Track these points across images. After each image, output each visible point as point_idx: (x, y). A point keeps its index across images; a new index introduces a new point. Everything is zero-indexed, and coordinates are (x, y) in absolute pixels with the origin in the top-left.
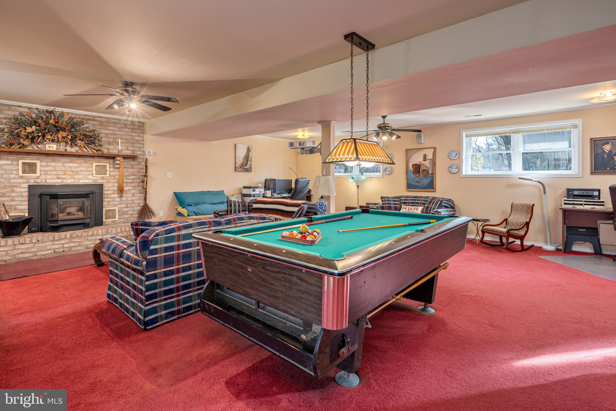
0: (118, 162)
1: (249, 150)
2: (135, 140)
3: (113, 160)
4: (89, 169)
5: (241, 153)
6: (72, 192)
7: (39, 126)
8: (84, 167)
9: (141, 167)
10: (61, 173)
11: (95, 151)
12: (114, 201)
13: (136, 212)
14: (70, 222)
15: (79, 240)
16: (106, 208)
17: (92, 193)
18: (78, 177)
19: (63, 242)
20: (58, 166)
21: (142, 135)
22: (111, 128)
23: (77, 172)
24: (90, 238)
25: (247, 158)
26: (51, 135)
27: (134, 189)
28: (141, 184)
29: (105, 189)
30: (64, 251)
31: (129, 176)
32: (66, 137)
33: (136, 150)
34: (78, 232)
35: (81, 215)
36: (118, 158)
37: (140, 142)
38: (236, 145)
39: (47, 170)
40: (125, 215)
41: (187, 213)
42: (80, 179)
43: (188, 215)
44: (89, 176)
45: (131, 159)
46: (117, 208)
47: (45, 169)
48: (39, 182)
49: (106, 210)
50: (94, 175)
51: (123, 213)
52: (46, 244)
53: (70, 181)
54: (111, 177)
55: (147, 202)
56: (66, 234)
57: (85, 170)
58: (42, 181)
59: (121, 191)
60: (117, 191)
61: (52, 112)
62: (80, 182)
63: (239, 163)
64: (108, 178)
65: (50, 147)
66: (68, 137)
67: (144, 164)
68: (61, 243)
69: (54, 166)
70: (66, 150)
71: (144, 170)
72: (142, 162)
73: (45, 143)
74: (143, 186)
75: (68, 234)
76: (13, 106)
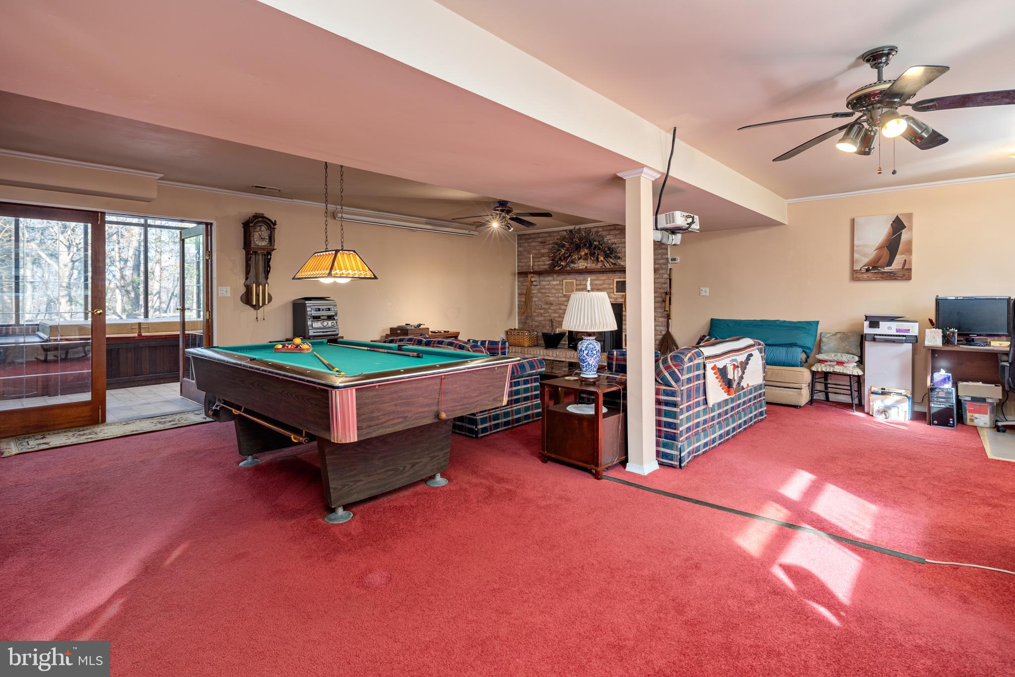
1: (898, 225)
4: (611, 286)
25: (892, 246)
28: (663, 305)
33: (657, 259)
38: (853, 221)
50: (615, 293)
57: (608, 287)
63: (864, 260)
65: (580, 265)
70: (592, 266)
71: (667, 285)
72: (665, 274)
76: (560, 231)
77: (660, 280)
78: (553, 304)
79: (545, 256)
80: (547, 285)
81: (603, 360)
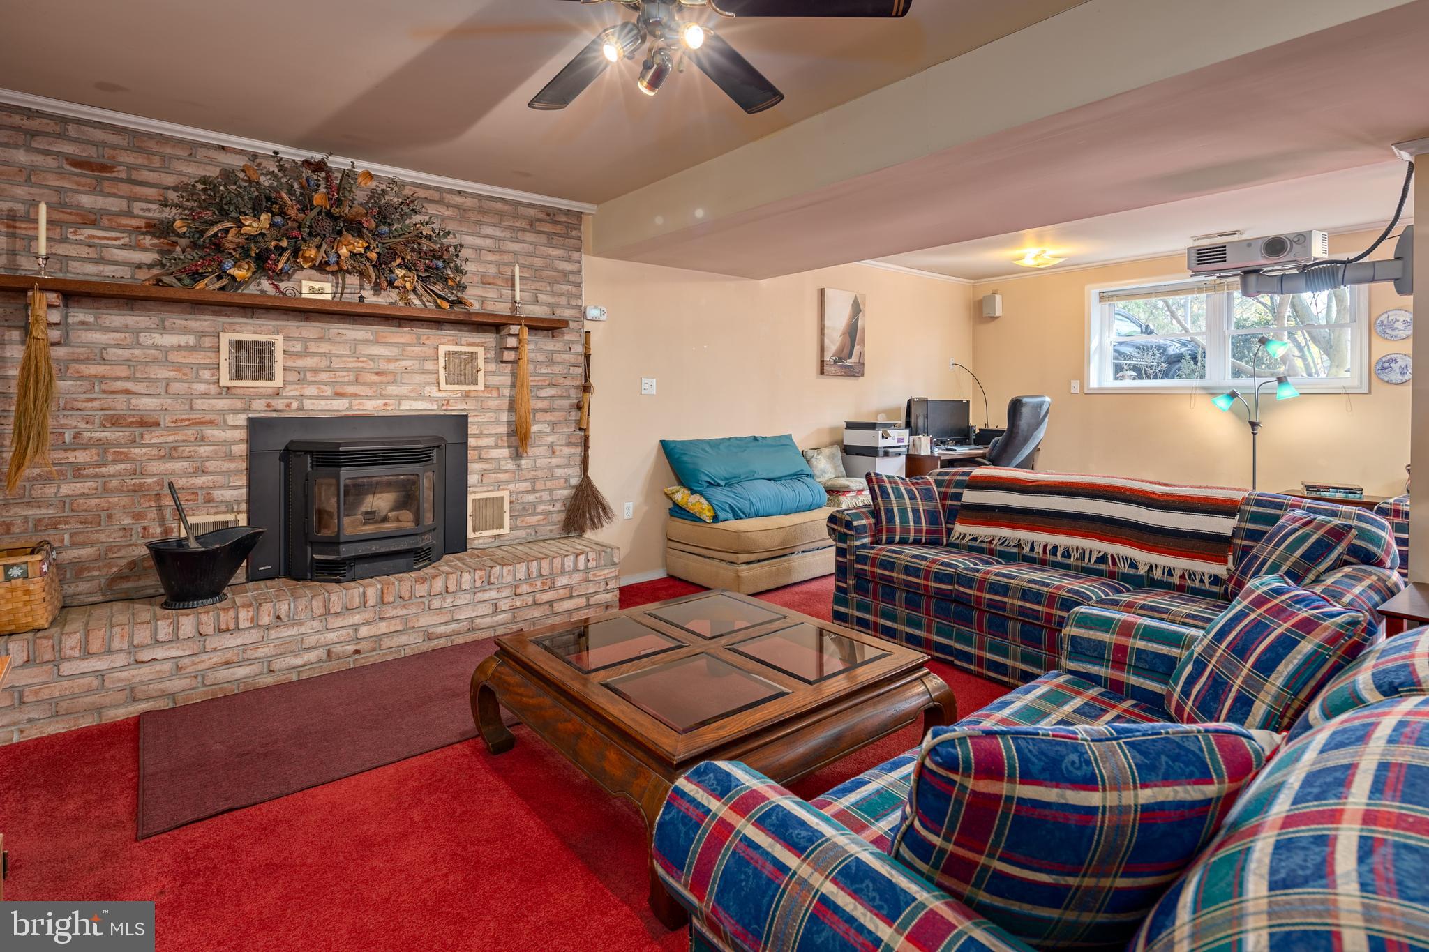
0: (512, 342)
1: (857, 309)
2: (555, 270)
3: (494, 335)
4: (429, 365)
5: (837, 320)
6: (383, 443)
7: (282, 213)
8: (412, 358)
9: (573, 361)
10: (346, 379)
11: (446, 305)
12: (498, 470)
13: (558, 506)
14: (375, 548)
15: (404, 612)
16: (475, 493)
17: (438, 447)
18: (395, 393)
19: (356, 618)
20: (338, 356)
21: (575, 255)
22: (488, 230)
23: (393, 373)
24: (436, 603)
25: (853, 334)
26: (318, 247)
27: (553, 432)
28: (574, 415)
29: (472, 430)
30: (357, 652)
31: (540, 388)
32: (360, 254)
33: (559, 305)
34: (403, 583)
35: (406, 520)
36: (514, 329)
37: (572, 278)
38: (822, 292)
39: (306, 369)
40: (529, 515)
41: (709, 511)
42: (400, 398)
43: (716, 519)
44: (427, 389)
45: (545, 332)
46: (506, 494)
47: (300, 363)
48: (281, 407)
49: (474, 501)
50: (443, 386)
51: (524, 508)
52: (302, 630)
53: (371, 406)
54: (490, 393)
55: (591, 474)
56: (364, 593)
57: (417, 367)
58: (289, 405)
59: (519, 437)
60: (505, 438)
61: (320, 166)
62: (402, 408)
63: (832, 347)
64: (481, 394)
65: (312, 290)
66: (368, 254)
67: (580, 349)
68: (351, 622)
69: (324, 355)
70: (361, 297)
71: (581, 370)
72: (577, 342)
73: (298, 275)
74: (579, 422)
75: (372, 589)
76: (203, 145)
77: (566, 357)
78: (158, 424)
79: (105, 222)
80: (118, 346)
81: (478, 584)
